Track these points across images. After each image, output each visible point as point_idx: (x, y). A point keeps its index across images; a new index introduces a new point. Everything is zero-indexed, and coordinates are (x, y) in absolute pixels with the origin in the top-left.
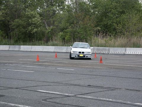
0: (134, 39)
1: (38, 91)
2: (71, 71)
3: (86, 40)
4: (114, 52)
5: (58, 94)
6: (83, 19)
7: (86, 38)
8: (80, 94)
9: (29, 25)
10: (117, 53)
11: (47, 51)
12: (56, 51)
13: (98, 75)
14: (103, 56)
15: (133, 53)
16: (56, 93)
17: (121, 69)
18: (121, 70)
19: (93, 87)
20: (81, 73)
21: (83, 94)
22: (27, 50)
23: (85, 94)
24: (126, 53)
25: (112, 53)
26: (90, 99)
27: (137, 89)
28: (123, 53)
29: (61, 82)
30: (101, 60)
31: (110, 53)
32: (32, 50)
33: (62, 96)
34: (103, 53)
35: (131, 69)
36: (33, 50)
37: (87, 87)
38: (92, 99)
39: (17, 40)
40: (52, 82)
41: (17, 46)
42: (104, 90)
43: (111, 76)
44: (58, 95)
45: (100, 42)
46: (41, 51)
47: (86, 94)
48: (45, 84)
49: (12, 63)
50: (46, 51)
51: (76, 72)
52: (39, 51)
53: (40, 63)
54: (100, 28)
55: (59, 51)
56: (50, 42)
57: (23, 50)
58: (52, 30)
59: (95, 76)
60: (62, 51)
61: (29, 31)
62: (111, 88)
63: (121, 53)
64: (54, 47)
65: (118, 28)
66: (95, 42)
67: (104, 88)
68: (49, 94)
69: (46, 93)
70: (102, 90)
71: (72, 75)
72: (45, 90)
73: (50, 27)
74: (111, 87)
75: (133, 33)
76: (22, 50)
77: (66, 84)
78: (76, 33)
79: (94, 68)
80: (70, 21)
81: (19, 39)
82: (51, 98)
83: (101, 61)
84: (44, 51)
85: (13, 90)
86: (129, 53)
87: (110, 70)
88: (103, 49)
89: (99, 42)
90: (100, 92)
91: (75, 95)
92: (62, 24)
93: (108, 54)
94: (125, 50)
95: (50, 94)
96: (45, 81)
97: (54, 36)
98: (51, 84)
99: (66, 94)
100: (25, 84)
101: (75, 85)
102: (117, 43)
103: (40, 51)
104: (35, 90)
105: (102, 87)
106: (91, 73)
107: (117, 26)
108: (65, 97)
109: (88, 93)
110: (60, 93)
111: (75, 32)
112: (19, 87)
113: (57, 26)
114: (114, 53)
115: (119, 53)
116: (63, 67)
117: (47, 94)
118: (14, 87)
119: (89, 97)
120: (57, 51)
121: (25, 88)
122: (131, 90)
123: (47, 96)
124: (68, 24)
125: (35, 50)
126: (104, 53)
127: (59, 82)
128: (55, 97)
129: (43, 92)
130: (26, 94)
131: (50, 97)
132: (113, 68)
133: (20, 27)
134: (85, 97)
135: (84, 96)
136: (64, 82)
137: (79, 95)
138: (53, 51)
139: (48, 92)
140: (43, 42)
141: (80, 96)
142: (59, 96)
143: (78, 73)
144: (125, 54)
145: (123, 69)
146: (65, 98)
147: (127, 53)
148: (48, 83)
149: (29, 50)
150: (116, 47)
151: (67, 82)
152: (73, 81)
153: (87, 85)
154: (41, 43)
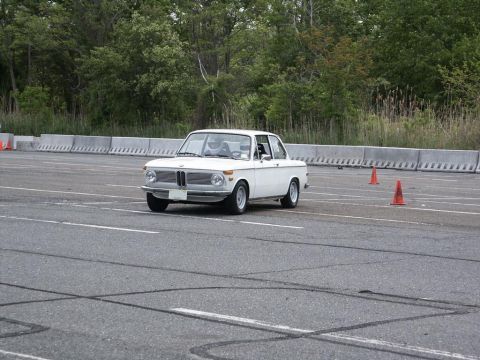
1: (171, 313)
2: (292, 232)
3: (339, 122)
4: (436, 166)
5: (250, 327)
6: (330, 48)
7: (337, 115)
8: (333, 326)
9: (143, 66)
10: (448, 169)
13: (395, 249)
14: (399, 176)
16: (242, 320)
17: (475, 228)
18: (476, 233)
19: (381, 298)
20: (331, 243)
21: (348, 329)
22: (133, 153)
23: (352, 328)
24: (478, 170)
25: (429, 168)
26: (375, 349)
28: (467, 169)
29: (258, 276)
30: (399, 193)
31: (423, 168)
32: (152, 154)
33: (266, 335)
34: (397, 166)
36: (156, 154)
37: (356, 300)
38: (384, 350)
39: (100, 119)
40: (225, 276)
41: (101, 138)
42: (425, 313)
43: (442, 254)
44: (253, 331)
45: (386, 130)
47: (360, 326)
48: (200, 281)
49: (80, 200)
51: (313, 237)
54: (385, 82)
56: (215, 127)
57: (121, 153)
58: (220, 84)
59: (380, 254)
61: (141, 88)
62: (447, 306)
63: (461, 169)
65: (452, 80)
66: (369, 128)
68: (217, 325)
69: (203, 322)
70: (416, 311)
71: (297, 247)
72: (199, 309)
73: (214, 73)
74: (447, 299)
76: (117, 152)
77: (281, 286)
78: (306, 97)
79: (375, 224)
80: (283, 54)
81: (106, 114)
82: (225, 344)
83: (399, 197)
85: (82, 306)
87: (434, 231)
88: (399, 153)
89: (382, 129)
90: (411, 319)
91: (317, 333)
92: (256, 65)
93: (416, 170)
94: (475, 160)
95: (222, 326)
96: (202, 269)
97: (228, 105)
98: (223, 283)
99: (281, 327)
100: (125, 281)
101: (313, 289)
102: (447, 135)
104: (164, 308)
105: (414, 301)
106: (367, 244)
107: (450, 75)
108: (277, 339)
109: (365, 325)
110: (260, 324)
111: (299, 94)
112: (103, 292)
113: (238, 73)
114: (435, 168)
115: (454, 169)
116: (263, 216)
117: (209, 323)
118: (84, 294)
119: (373, 341)
121: (126, 299)
123: (209, 332)
124: (278, 66)
125: (161, 154)
126: (403, 167)
127: (250, 276)
128: (239, 338)
129: (194, 317)
131: (222, 336)
132: (446, 225)
133: (110, 73)
134: (356, 339)
135: (352, 335)
136: (268, 276)
137: (330, 331)
139: (210, 314)
140: (188, 126)
141: (337, 336)
142: (254, 335)
143: (319, 241)
144: (475, 172)
146: (280, 342)
148: (210, 279)
149: (142, 153)
150: (442, 148)
151: (281, 279)
152: (302, 272)
153: (358, 289)
154: (182, 129)
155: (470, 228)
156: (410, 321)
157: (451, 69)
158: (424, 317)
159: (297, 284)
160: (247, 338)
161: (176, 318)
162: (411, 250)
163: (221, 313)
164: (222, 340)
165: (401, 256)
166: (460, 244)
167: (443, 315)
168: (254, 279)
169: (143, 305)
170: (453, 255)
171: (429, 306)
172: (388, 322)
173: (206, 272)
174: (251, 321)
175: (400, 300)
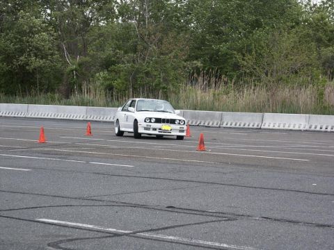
0: (284, 93)
1: (39, 222)
2: (125, 169)
3: (165, 93)
4: (234, 124)
5: (90, 230)
6: (160, 41)
7: (164, 88)
8: (146, 229)
10: (242, 126)
11: (68, 118)
12: (88, 119)
13: (194, 179)
14: (205, 132)
15: (281, 127)
16: (85, 225)
17: (252, 166)
18: (252, 169)
19: (178, 210)
20: (152, 176)
21: (155, 230)
22: (16, 116)
23: (158, 230)
24: (262, 127)
25: (229, 126)
26: (172, 242)
27: (292, 218)
28: (255, 127)
29: (99, 198)
30: (202, 142)
31: (224, 125)
32: (29, 116)
33: (100, 234)
34: (206, 124)
35: (275, 166)
36: (33, 116)
37: (164, 212)
38: (177, 243)
40: (76, 198)
42: (208, 220)
43: (226, 183)
44: (91, 232)
45: (199, 98)
46: (52, 117)
47: (163, 229)
48: (58, 201)
50: (65, 118)
51: (139, 173)
52: (46, 117)
53: (47, 147)
55: (98, 119)
56: (76, 96)
57: (7, 115)
58: (80, 65)
59: (184, 183)
60: (105, 120)
62: (226, 215)
63: (251, 126)
64: (84, 108)
65: (245, 63)
66: (187, 98)
67: (208, 214)
68: (67, 229)
69: (58, 227)
70: (202, 219)
71: (128, 179)
72: (55, 219)
73: (75, 58)
74: (224, 211)
75: (281, 79)
76: (4, 115)
77: (112, 204)
78: (141, 75)
79: (184, 163)
82: (72, 240)
83: (202, 146)
84: (58, 117)
86: (271, 127)
87: (223, 168)
88: (208, 115)
89: (197, 98)
90: (198, 224)
91: (134, 233)
93: (220, 127)
94: (261, 120)
95: (71, 229)
96: (59, 194)
98: (73, 202)
99: (110, 229)
100: (5, 202)
101: (135, 206)
102: (241, 102)
103: (49, 117)
104: (31, 218)
105: (202, 212)
106: (176, 176)
107: (243, 60)
108: (107, 237)
109: (167, 228)
110: (96, 228)
111: (138, 71)
113: (92, 57)
114: (233, 126)
115: (246, 126)
116: (106, 158)
117: (63, 228)
119: (171, 237)
120: (91, 119)
121: (6, 214)
122: (275, 220)
123: (61, 233)
125: (36, 116)
126: (210, 125)
127: (93, 198)
128: (82, 237)
129: (52, 224)
130: (7, 227)
131: (70, 236)
132: (232, 164)
134: (160, 236)
135: (158, 234)
136: (106, 198)
137: (143, 232)
138: (81, 119)
139: (63, 222)
140: (57, 96)
141: (147, 235)
142: (92, 234)
143: (143, 175)
144: (260, 129)
145: (256, 166)
146: (108, 239)
147: (266, 127)
148: (66, 200)
149: (22, 116)
150: (238, 111)
151: (114, 199)
152: (129, 195)
153: (166, 206)
154: (52, 98)
155: (249, 165)
156: (197, 225)
157: (244, 55)
158: (207, 222)
159: (125, 203)
160: (87, 236)
161: (39, 225)
162: (205, 180)
163: (71, 221)
164: (70, 238)
165: (199, 184)
166: (239, 176)
167: (220, 221)
168: (95, 200)
169: (17, 217)
170: (233, 183)
171: (212, 216)
172: (183, 226)
173: (63, 195)
174: (91, 226)
175: (193, 212)
